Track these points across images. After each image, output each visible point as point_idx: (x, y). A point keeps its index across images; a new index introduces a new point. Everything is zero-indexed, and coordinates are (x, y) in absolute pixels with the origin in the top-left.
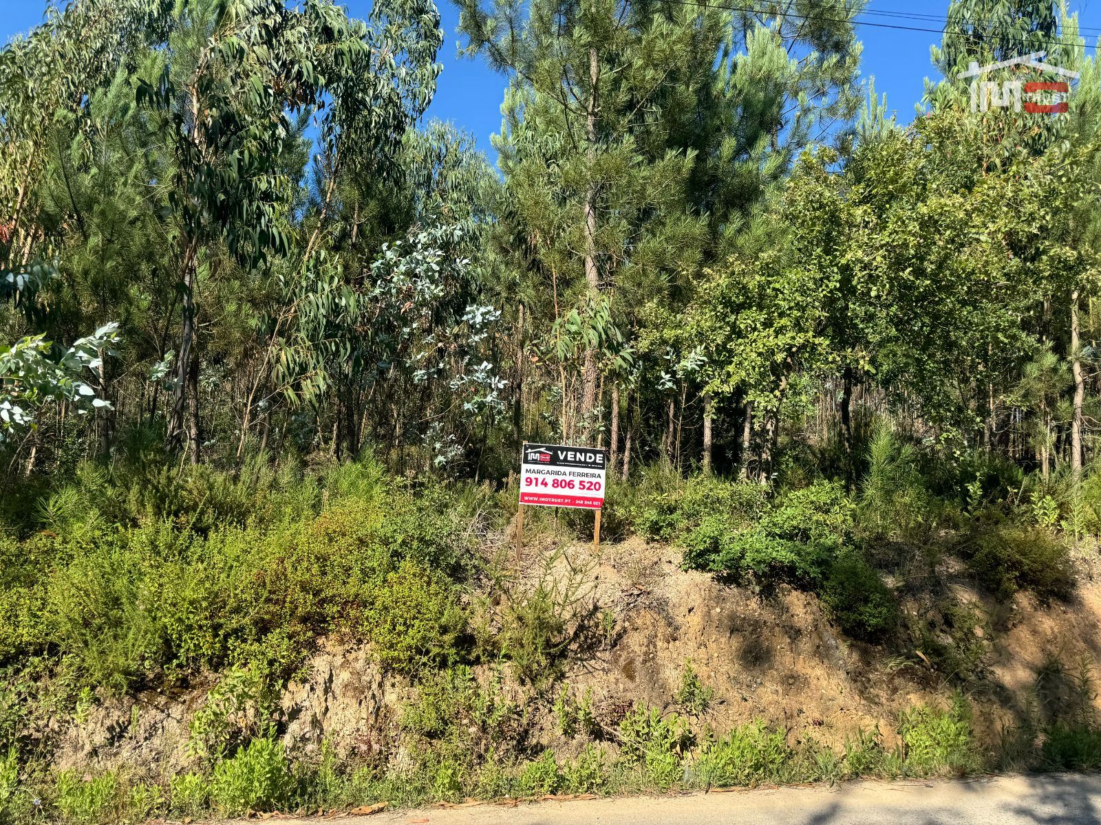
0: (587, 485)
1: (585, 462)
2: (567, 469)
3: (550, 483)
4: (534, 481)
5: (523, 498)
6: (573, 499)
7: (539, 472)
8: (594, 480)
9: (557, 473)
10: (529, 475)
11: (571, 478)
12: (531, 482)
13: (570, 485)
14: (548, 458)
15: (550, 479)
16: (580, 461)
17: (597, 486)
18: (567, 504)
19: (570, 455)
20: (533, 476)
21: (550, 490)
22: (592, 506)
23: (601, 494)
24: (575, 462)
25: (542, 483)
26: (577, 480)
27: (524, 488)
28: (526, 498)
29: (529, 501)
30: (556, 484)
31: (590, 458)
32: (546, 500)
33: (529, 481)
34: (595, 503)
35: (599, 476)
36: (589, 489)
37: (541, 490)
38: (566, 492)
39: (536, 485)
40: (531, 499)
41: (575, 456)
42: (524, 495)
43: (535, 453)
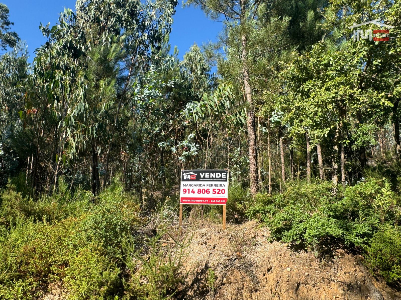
0: (217, 191)
1: (216, 178)
2: (205, 183)
3: (196, 191)
4: (187, 191)
5: (182, 201)
6: (210, 199)
7: (190, 185)
8: (221, 188)
9: (200, 185)
10: (185, 187)
11: (208, 187)
12: (186, 191)
13: (207, 191)
14: (195, 177)
15: (196, 189)
16: (213, 178)
17: (223, 191)
18: (206, 202)
19: (207, 175)
20: (187, 188)
21: (196, 195)
22: (221, 203)
23: (226, 196)
24: (210, 178)
25: (192, 192)
26: (211, 189)
27: (182, 195)
28: (184, 201)
29: (185, 202)
30: (200, 191)
31: (218, 175)
32: (195, 201)
33: (185, 191)
34: (222, 201)
35: (224, 185)
36: (218, 193)
37: (191, 195)
38: (206, 196)
39: (189, 193)
40: (186, 201)
41: (210, 175)
42: (183, 198)
43: (188, 175)
